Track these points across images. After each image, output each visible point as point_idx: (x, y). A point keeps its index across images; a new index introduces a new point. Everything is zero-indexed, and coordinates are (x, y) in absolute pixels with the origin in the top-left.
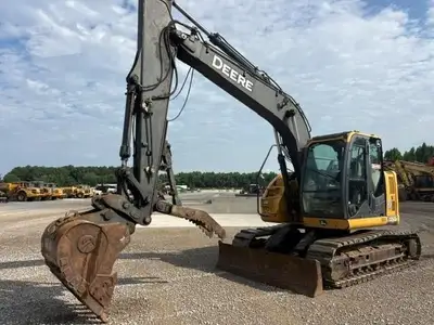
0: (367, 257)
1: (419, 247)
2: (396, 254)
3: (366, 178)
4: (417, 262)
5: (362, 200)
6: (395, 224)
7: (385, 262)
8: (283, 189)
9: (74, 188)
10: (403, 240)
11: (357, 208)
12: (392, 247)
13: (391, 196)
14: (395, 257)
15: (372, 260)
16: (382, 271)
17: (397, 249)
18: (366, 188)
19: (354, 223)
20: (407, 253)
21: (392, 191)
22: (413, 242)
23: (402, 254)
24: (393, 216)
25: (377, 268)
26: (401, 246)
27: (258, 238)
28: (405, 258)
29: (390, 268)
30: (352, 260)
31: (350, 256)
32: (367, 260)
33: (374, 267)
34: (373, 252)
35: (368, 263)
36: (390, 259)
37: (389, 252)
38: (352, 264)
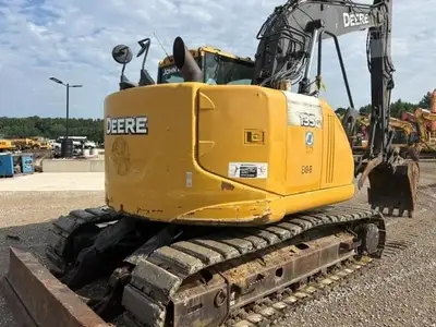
0: (279, 272)
1: (383, 235)
2: (341, 253)
4: (377, 261)
7: (320, 272)
9: (28, 140)
12: (333, 241)
14: (343, 263)
15: (288, 278)
16: (311, 289)
17: (342, 245)
20: (361, 250)
22: (374, 229)
23: (353, 253)
25: (301, 288)
26: (351, 238)
27: (100, 226)
28: (357, 258)
29: (328, 281)
30: (236, 289)
31: (232, 281)
32: (278, 279)
33: (294, 287)
34: (293, 259)
35: (280, 284)
36: (329, 265)
37: (326, 254)
38: (236, 297)
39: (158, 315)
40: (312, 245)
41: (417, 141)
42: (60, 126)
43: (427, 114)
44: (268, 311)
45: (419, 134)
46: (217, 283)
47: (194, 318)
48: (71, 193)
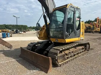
0: (72, 52)
1: (89, 47)
2: (82, 49)
3: (74, 23)
4: (88, 52)
5: (72, 32)
6: (83, 40)
7: (78, 53)
8: (45, 28)
9: (4, 30)
10: (85, 45)
11: (69, 35)
12: (81, 47)
13: (82, 30)
14: (82, 51)
15: (74, 53)
16: (77, 56)
17: (82, 48)
18: (73, 27)
19: (67, 40)
20: (86, 49)
21: (83, 29)
22: (88, 45)
23: (84, 50)
24: (82, 37)
25: (75, 55)
26: (84, 47)
27: (36, 45)
28: (85, 51)
29: (80, 55)
30: (66, 54)
31: (66, 53)
32: (72, 53)
33: (74, 55)
34: (74, 50)
35: (72, 54)
36: (80, 52)
37: (80, 50)
38: (66, 56)
39: (56, 57)
40: (77, 48)
41: (93, 29)
42: (11, 26)
43: (96, 23)
44: (71, 59)
45: (94, 27)
46: (63, 53)
47: (60, 58)
48: (21, 41)
